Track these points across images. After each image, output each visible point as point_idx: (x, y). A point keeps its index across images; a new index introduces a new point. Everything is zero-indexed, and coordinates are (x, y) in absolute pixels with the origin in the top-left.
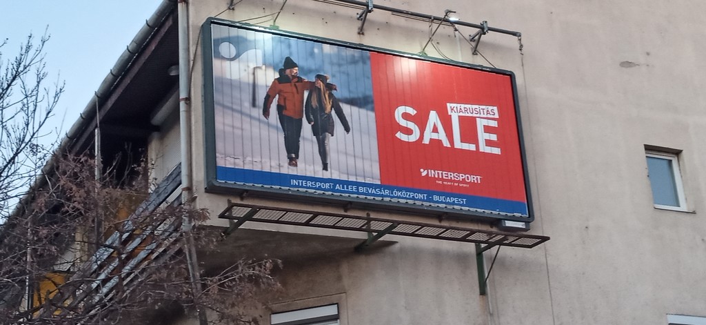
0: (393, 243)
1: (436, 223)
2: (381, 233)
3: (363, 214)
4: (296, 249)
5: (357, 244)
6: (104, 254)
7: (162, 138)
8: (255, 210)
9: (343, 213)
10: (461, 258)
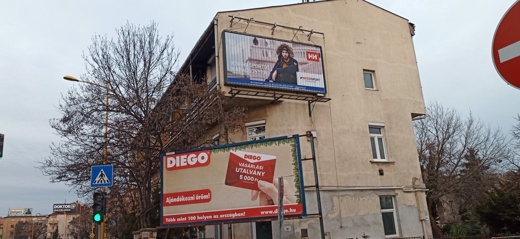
0: (282, 101)
1: (296, 95)
2: (279, 98)
3: (273, 92)
4: (252, 103)
5: (270, 102)
6: (193, 104)
7: (211, 69)
8: (239, 91)
9: (266, 92)
10: (303, 105)
